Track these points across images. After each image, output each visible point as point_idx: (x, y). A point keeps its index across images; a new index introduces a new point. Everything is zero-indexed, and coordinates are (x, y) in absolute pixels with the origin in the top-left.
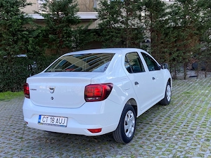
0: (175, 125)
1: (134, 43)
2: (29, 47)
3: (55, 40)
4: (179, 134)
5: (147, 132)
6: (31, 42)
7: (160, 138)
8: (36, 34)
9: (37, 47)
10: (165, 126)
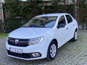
0: (79, 51)
1: (68, 12)
2: (21, 14)
3: (31, 11)
4: (79, 56)
5: (64, 54)
6: (21, 11)
7: (69, 57)
8: (23, 8)
9: (24, 14)
10: (74, 51)
